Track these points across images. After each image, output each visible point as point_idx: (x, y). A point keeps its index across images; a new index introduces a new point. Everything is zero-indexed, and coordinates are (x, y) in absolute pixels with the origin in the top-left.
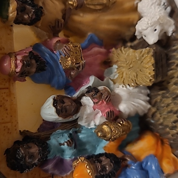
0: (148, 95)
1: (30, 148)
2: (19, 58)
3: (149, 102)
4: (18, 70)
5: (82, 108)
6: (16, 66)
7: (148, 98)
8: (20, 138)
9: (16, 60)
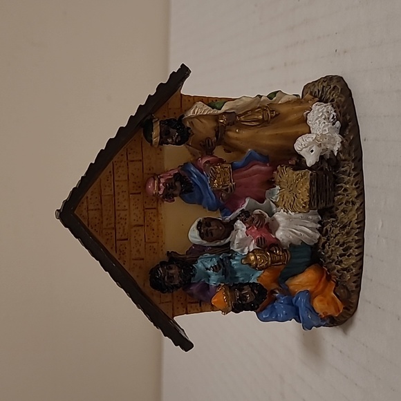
0: (320, 222)
1: (171, 269)
2: (162, 180)
3: (320, 230)
4: (161, 192)
5: (233, 232)
6: (159, 189)
7: (319, 226)
8: (166, 259)
9: (159, 183)
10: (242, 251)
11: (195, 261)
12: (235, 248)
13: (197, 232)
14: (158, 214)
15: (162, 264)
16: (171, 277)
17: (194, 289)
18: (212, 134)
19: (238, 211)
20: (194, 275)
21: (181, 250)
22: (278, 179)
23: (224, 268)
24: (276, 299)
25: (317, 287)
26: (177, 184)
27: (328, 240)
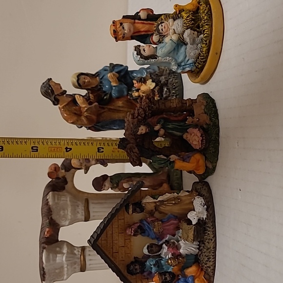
0: (198, 245)
1: (136, 266)
2: (133, 229)
3: (198, 249)
4: (132, 234)
5: (162, 250)
6: (132, 233)
7: (198, 247)
8: (133, 260)
9: (131, 230)
10: (166, 257)
11: (146, 262)
12: (163, 256)
13: (147, 251)
14: (130, 241)
15: (132, 263)
16: (136, 269)
17: (145, 274)
18: (153, 208)
19: (164, 240)
20: (145, 268)
21: (140, 256)
22: (181, 227)
23: (158, 264)
24: (179, 279)
25: (197, 273)
26: (139, 230)
27: (202, 253)
